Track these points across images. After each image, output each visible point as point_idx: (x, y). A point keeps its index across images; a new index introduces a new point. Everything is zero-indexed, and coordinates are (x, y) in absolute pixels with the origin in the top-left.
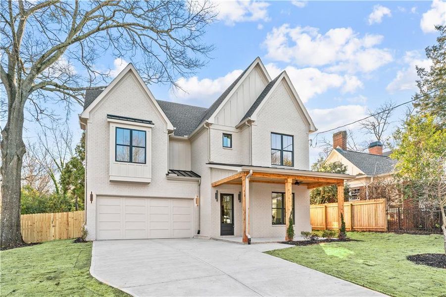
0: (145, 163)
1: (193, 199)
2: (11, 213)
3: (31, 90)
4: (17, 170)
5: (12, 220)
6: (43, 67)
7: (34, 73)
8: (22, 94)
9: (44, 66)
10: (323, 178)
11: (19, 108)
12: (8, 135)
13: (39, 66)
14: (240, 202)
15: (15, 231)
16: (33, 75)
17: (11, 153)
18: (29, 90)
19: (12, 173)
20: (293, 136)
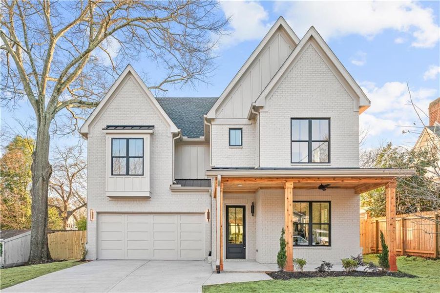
0: (143, 175)
1: (204, 213)
2: (38, 232)
3: (54, 111)
4: (42, 190)
5: (38, 238)
6: (62, 87)
7: (55, 95)
8: (45, 117)
9: (64, 85)
10: (352, 177)
11: (44, 131)
12: (35, 157)
13: (59, 86)
14: (253, 215)
15: (40, 248)
16: (54, 97)
17: (37, 174)
18: (51, 113)
19: (38, 193)
20: (329, 119)
